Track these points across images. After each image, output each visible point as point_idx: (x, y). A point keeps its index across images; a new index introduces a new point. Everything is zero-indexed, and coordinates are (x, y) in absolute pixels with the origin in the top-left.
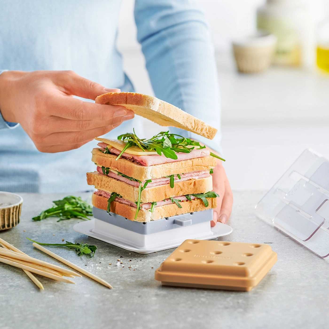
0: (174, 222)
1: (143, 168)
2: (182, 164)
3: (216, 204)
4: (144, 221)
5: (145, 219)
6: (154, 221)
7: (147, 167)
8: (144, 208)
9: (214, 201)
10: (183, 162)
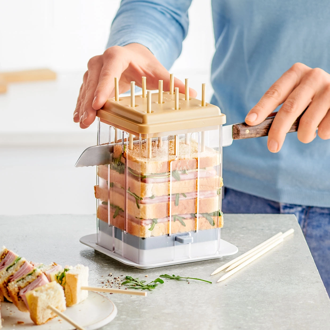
0: (176, 239)
1: (144, 185)
2: (185, 183)
3: (221, 223)
4: (143, 236)
5: (144, 234)
6: (154, 237)
7: (148, 184)
8: (144, 223)
9: (220, 220)
10: (187, 181)
